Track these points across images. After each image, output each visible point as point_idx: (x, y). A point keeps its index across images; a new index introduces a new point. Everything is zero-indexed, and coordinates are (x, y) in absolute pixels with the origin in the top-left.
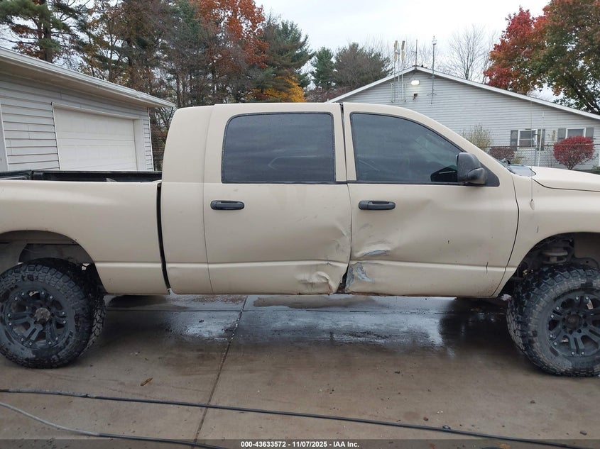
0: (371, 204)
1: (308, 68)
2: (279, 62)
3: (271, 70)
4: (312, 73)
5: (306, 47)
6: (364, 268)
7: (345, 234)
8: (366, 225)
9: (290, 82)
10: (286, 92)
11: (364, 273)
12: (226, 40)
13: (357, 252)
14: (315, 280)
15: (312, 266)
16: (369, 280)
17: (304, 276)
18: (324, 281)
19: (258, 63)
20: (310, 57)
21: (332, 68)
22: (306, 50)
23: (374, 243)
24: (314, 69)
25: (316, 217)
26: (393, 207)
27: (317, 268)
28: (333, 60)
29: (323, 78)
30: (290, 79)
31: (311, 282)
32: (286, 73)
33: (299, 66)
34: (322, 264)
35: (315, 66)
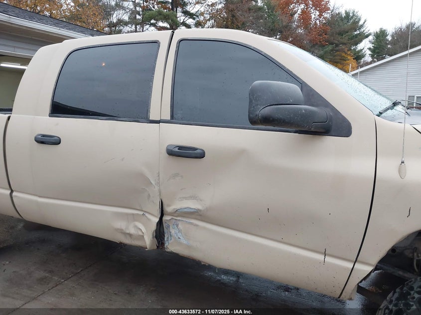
0: (176, 149)
1: (365, 46)
2: (338, 41)
3: (330, 47)
4: (370, 49)
5: (364, 29)
6: (180, 226)
7: (153, 182)
8: (176, 175)
9: (346, 56)
10: (341, 64)
11: (180, 231)
12: (298, 27)
13: (169, 206)
14: (132, 231)
15: (127, 214)
16: (185, 242)
17: (121, 224)
18: (140, 233)
19: (320, 42)
20: (367, 36)
21: (388, 44)
22: (364, 31)
23: (186, 198)
24: (371, 46)
25: (123, 160)
26: (201, 155)
27: (134, 217)
28: (389, 38)
29: (378, 53)
30: (346, 53)
31: (128, 232)
32: (342, 49)
33: (356, 44)
34: (138, 214)
35: (373, 44)
